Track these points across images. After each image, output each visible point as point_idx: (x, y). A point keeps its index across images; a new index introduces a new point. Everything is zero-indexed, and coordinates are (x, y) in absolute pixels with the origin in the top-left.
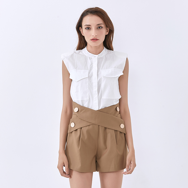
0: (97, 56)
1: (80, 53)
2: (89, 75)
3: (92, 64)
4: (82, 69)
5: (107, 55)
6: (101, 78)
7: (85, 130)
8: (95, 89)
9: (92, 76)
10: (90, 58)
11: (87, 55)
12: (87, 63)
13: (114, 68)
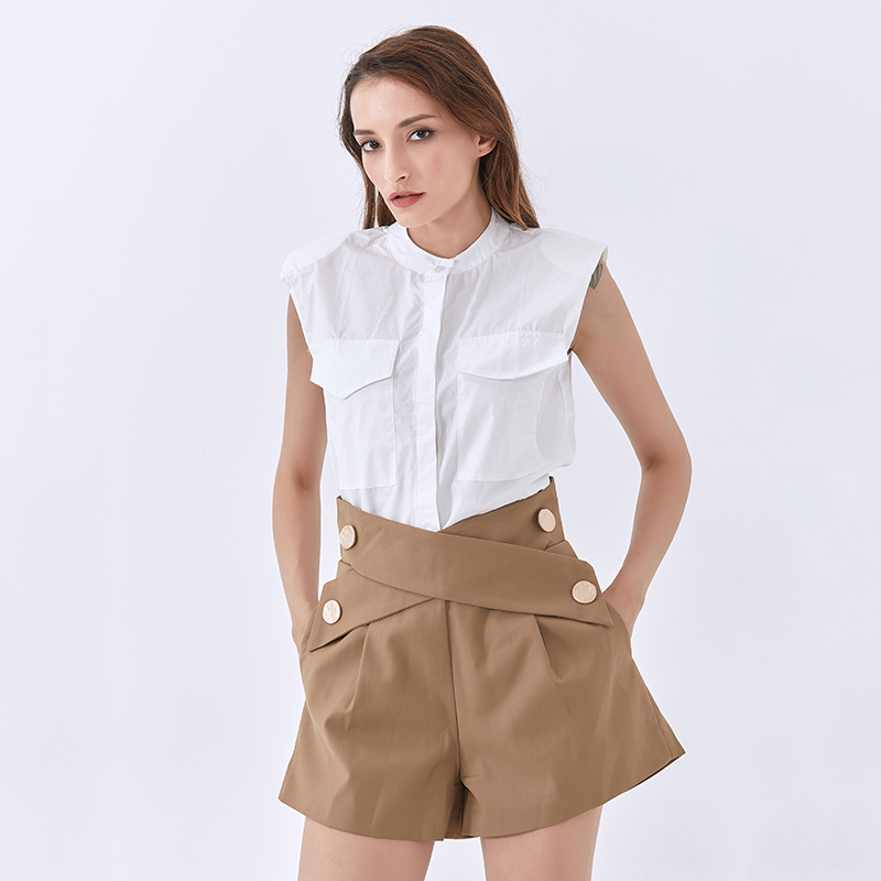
0: (448, 263)
1: (376, 246)
2: (399, 365)
3: (418, 307)
4: (368, 338)
5: (497, 256)
6: (456, 382)
7: (380, 635)
8: (427, 435)
9: (413, 369)
10: (414, 274)
11: (401, 259)
12: (395, 303)
13: (524, 328)
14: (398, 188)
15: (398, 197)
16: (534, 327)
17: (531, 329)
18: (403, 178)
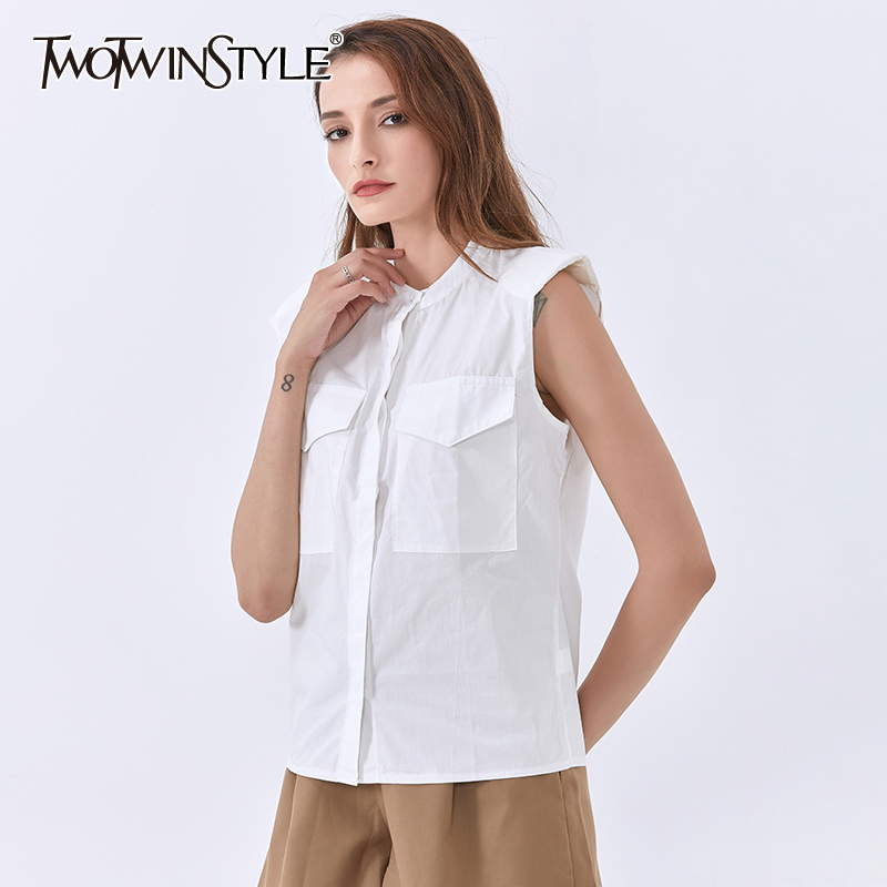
18: (370, 163)
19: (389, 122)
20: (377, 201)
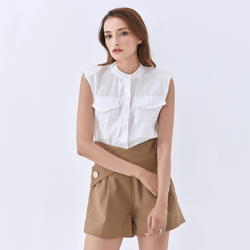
0: (130, 76)
3: (123, 88)
5: (144, 74)
6: (135, 109)
11: (116, 74)
13: (153, 95)
14: (116, 48)
15: (115, 51)
16: (156, 95)
17: (155, 95)
18: (117, 44)
19: (122, 34)
20: (119, 54)
